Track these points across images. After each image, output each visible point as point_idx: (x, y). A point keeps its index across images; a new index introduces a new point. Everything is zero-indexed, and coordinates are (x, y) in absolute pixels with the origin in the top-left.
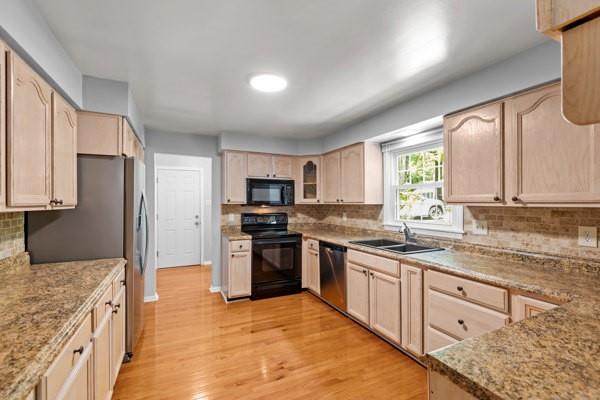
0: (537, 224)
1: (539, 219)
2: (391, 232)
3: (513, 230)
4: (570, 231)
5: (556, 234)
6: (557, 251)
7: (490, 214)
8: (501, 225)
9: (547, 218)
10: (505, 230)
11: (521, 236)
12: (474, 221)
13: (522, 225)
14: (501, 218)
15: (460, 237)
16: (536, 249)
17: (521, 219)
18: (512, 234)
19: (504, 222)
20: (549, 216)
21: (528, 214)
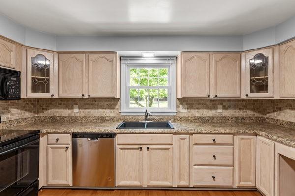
0: (206, 106)
1: (206, 103)
2: (129, 116)
3: (197, 109)
4: (215, 108)
5: (211, 109)
6: (211, 115)
7: (188, 102)
8: (193, 107)
9: (208, 103)
10: (194, 109)
11: (200, 111)
12: (181, 106)
13: (200, 106)
14: (192, 104)
15: (175, 114)
16: (205, 116)
17: (200, 104)
18: (197, 110)
19: (194, 106)
20: (209, 102)
21: (202, 102)
